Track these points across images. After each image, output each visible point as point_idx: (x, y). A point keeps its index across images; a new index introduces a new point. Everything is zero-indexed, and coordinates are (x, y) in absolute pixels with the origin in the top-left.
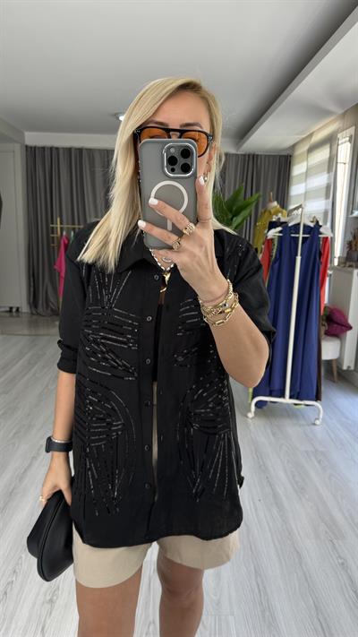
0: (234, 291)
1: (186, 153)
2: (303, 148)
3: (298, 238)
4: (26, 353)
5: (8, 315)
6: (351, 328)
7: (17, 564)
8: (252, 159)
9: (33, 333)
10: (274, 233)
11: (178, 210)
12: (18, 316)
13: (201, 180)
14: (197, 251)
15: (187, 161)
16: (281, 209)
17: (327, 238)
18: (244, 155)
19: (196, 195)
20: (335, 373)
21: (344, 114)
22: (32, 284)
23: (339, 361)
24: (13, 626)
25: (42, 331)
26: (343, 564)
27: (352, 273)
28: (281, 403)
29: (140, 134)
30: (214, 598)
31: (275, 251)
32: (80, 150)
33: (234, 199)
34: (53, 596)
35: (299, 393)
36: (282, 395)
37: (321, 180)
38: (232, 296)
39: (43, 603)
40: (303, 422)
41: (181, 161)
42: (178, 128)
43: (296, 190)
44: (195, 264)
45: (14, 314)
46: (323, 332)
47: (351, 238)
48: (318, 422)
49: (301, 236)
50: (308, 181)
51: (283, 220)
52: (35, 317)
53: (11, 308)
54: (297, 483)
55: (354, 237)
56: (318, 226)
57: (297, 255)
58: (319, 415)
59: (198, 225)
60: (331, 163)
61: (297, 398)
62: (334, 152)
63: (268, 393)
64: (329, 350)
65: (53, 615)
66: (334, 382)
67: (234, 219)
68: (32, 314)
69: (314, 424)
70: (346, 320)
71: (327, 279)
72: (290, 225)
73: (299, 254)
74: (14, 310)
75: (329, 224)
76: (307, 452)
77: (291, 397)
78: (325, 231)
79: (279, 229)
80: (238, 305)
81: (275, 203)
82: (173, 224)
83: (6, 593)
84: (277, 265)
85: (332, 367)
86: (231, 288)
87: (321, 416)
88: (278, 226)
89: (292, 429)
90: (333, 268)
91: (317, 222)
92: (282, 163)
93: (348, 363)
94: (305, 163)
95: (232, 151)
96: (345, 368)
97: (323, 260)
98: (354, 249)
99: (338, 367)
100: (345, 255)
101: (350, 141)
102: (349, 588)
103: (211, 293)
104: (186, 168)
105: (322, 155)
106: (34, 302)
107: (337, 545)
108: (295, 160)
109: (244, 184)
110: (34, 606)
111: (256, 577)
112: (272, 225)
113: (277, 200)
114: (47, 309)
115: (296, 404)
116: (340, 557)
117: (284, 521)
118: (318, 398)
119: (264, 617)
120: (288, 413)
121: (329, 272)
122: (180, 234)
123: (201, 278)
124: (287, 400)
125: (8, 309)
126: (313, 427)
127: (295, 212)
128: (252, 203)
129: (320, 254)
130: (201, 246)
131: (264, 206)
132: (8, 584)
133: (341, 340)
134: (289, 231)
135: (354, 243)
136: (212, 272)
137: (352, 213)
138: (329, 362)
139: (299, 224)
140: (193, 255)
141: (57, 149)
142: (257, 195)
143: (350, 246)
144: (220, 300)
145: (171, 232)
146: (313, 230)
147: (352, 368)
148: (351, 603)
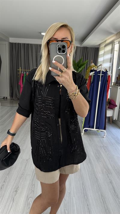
0: (78, 89)
1: (64, 47)
2: (103, 45)
3: (100, 75)
4: (9, 112)
5: (3, 99)
6: (117, 106)
7: (5, 179)
8: (86, 48)
9: (11, 106)
10: (92, 74)
11: (61, 64)
12: (7, 100)
13: (68, 55)
14: (67, 77)
15: (64, 49)
16: (95, 66)
17: (110, 76)
18: (83, 47)
19: (67, 59)
20: (111, 121)
21: (117, 34)
22: (11, 89)
23: (112, 117)
24: (4, 198)
25: (14, 105)
26: (111, 182)
27: (118, 88)
28: (93, 130)
29: (49, 42)
30: (69, 191)
31: (92, 80)
32: (28, 44)
33: (79, 62)
34: (17, 189)
35: (98, 127)
36: (93, 128)
37: (108, 56)
38: (78, 90)
39: (14, 191)
40: (100, 137)
41: (62, 49)
42: (61, 40)
43: (100, 59)
44: (66, 81)
45: (5, 99)
46: (107, 107)
47: (118, 76)
48: (105, 137)
49: (101, 75)
50: (104, 57)
51: (95, 69)
52: (12, 100)
53: (4, 97)
54: (97, 156)
55: (119, 76)
56: (107, 71)
57: (99, 81)
58: (105, 134)
59: (67, 69)
60: (112, 50)
61: (98, 129)
62: (113, 47)
63: (88, 127)
64: (109, 113)
65: (17, 195)
66: (110, 124)
67: (79, 69)
68: (11, 99)
69: (103, 137)
70: (115, 103)
71: (109, 90)
72: (97, 71)
73: (100, 81)
74: (5, 98)
75: (111, 71)
76: (101, 146)
77: (96, 128)
78: (109, 73)
79: (94, 72)
80: (80, 93)
81: (93, 64)
82: (60, 69)
83: (1, 188)
84: (93, 84)
85: (110, 119)
86: (78, 88)
87: (106, 135)
88: (93, 71)
89: (96, 139)
90: (111, 86)
91: (107, 70)
92: (96, 50)
93: (115, 118)
94: (104, 50)
95: (79, 46)
96: (114, 119)
97: (108, 83)
98: (119, 79)
99: (112, 119)
100: (116, 82)
101: (119, 43)
102: (112, 189)
103: (71, 90)
104: (64, 51)
105: (109, 48)
106: (12, 95)
107: (109, 176)
108: (100, 49)
109: (83, 57)
110: (10, 192)
111: (82, 185)
112: (91, 71)
113: (94, 63)
114: (16, 98)
115: (97, 131)
116: (110, 180)
117: (92, 168)
118: (105, 129)
119: (84, 197)
120: (95, 134)
121: (110, 87)
122: (62, 71)
123: (68, 85)
124: (95, 129)
125: (3, 97)
126: (103, 138)
127: (99, 67)
128: (85, 63)
129: (107, 81)
130: (68, 75)
131: (89, 65)
132: (2, 185)
133: (113, 110)
134: (97, 73)
135: (119, 78)
136: (72, 83)
137: (118, 67)
138: (109, 117)
139: (100, 71)
140: (66, 78)
141: (20, 44)
142: (87, 61)
143: (117, 79)
144: (74, 92)
145: (59, 71)
146: (105, 73)
147: (117, 119)
148: (113, 194)
